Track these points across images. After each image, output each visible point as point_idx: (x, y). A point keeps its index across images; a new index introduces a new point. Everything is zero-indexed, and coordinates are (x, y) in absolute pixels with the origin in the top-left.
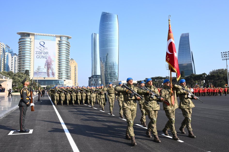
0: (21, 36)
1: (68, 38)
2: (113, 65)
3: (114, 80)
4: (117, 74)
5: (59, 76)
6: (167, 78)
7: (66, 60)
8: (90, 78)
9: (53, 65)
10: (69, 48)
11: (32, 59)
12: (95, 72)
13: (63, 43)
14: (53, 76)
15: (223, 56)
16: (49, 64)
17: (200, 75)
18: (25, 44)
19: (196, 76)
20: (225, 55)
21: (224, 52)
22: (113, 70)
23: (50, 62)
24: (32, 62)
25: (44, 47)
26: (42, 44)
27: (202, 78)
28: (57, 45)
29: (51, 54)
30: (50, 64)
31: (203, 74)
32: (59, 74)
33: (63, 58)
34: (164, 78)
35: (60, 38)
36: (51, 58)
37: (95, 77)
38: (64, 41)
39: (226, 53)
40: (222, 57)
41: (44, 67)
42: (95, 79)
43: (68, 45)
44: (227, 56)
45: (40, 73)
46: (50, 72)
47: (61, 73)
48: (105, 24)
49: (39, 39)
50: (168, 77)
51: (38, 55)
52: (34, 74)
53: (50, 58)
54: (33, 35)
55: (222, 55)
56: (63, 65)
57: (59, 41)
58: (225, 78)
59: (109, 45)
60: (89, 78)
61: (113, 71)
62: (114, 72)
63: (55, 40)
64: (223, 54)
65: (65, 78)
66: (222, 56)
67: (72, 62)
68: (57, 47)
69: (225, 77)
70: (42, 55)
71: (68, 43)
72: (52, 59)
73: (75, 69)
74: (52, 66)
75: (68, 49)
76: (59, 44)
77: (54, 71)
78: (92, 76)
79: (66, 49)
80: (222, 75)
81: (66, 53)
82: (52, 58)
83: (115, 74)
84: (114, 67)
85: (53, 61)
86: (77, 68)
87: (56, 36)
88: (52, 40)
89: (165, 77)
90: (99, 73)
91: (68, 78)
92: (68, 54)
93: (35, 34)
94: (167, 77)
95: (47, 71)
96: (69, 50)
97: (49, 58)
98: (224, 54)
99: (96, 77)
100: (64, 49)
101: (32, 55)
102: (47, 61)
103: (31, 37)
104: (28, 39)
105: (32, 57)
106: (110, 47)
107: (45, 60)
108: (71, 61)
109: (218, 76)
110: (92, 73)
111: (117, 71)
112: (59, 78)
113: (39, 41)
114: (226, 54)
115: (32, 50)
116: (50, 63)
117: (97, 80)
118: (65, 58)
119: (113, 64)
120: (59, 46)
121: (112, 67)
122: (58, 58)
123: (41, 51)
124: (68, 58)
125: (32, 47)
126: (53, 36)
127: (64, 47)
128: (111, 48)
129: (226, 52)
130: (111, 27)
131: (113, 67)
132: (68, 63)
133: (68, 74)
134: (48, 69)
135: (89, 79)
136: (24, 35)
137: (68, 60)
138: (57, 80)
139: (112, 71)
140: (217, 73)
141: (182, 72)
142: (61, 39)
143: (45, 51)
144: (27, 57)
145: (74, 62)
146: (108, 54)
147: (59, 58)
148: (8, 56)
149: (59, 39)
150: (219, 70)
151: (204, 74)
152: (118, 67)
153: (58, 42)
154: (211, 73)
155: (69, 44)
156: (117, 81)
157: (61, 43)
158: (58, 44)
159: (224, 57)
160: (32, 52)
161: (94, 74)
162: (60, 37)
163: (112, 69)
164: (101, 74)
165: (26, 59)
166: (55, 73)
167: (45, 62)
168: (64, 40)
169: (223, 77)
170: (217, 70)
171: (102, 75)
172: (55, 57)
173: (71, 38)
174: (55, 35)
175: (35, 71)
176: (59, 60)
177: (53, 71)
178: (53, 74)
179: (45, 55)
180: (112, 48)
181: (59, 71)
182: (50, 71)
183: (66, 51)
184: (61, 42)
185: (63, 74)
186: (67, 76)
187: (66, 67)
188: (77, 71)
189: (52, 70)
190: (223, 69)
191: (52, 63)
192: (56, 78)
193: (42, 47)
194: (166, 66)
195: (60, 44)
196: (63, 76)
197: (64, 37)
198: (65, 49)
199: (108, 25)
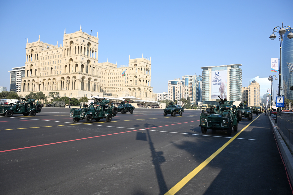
0: (203, 70)
1: (239, 66)
5: (230, 98)
10: (241, 75)
11: (210, 86)
13: (233, 71)
16: (222, 89)
18: (205, 75)
23: (223, 87)
24: (210, 88)
25: (218, 76)
26: (217, 73)
28: (229, 73)
29: (223, 81)
32: (231, 96)
33: (233, 83)
38: (234, 69)
41: (219, 91)
45: (216, 96)
49: (215, 70)
51: (214, 82)
52: (211, 97)
54: (211, 68)
56: (234, 89)
57: (231, 70)
63: (227, 69)
70: (217, 82)
71: (239, 70)
73: (255, 90)
75: (239, 76)
76: (230, 72)
77: (226, 94)
79: (237, 75)
81: (237, 79)
82: (225, 84)
85: (226, 86)
87: (228, 66)
88: (224, 70)
92: (239, 79)
93: (212, 67)
95: (221, 94)
97: (222, 84)
100: (234, 76)
101: (210, 82)
102: (221, 86)
103: (209, 69)
104: (207, 72)
105: (210, 84)
107: (220, 86)
112: (231, 100)
113: (215, 72)
115: (210, 79)
120: (230, 74)
122: (229, 84)
123: (216, 79)
125: (210, 77)
127: (234, 74)
133: (239, 96)
134: (222, 92)
136: (205, 69)
142: (232, 68)
143: (219, 79)
144: (206, 84)
148: (199, 84)
149: (230, 68)
153: (230, 71)
155: (241, 71)
160: (210, 81)
162: (231, 66)
165: (206, 86)
167: (219, 87)
172: (227, 83)
173: (241, 65)
174: (226, 65)
175: (212, 94)
176: (231, 85)
178: (225, 97)
179: (219, 82)
181: (230, 94)
182: (223, 94)
183: (237, 77)
185: (234, 96)
191: (225, 88)
193: (217, 76)
195: (231, 72)
197: (235, 66)
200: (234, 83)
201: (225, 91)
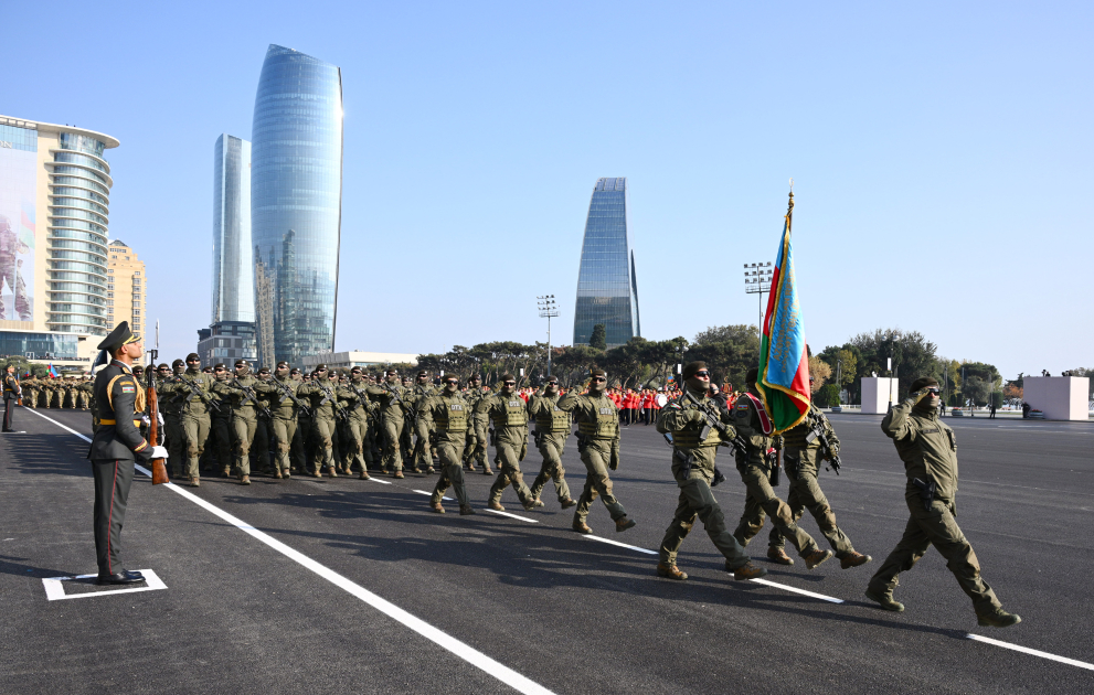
1: (102, 143)
2: (312, 283)
3: (316, 349)
4: (329, 323)
5: (53, 317)
6: (540, 351)
7: (90, 246)
8: (203, 334)
9: (23, 265)
10: (107, 192)
12: (230, 307)
13: (74, 166)
14: (23, 317)
15: (751, 278)
16: (3, 260)
17: (664, 343)
19: (652, 348)
20: (757, 277)
21: (754, 265)
22: (310, 305)
23: (6, 249)
27: (670, 355)
28: (46, 173)
30: (6, 256)
31: (675, 340)
32: (54, 306)
33: (72, 235)
34: (530, 350)
35: (62, 138)
36: (13, 229)
37: (230, 328)
38: (80, 157)
39: (761, 269)
40: (747, 281)
42: (229, 340)
43: (100, 175)
44: (762, 280)
46: (8, 297)
47: (66, 305)
48: (281, 99)
50: (543, 345)
53: (8, 232)
55: (747, 274)
56: (74, 267)
57: (57, 155)
58: (750, 359)
59: (301, 195)
60: (199, 332)
61: (315, 309)
62: (317, 314)
63: (34, 148)
64: (750, 271)
65: (82, 328)
66: (748, 277)
67: (121, 256)
68: (44, 179)
69: (749, 355)
71: (101, 165)
72: (18, 237)
73: (135, 288)
74: (16, 268)
75: (100, 197)
76: (56, 168)
77: (26, 293)
78: (217, 327)
79: (92, 194)
80: (742, 350)
81: (91, 213)
82: (17, 228)
83: (319, 321)
84: (317, 291)
85: (24, 245)
86: (143, 286)
87: (40, 130)
88: (17, 146)
89: (534, 344)
90: (246, 312)
91: (101, 329)
92: (99, 217)
94: (539, 345)
96: (106, 202)
97: (3, 228)
98: (755, 269)
99: (234, 332)
100: (78, 194)
106: (300, 203)
108: (115, 253)
109: (729, 352)
110: (216, 312)
111: (328, 309)
112: (54, 328)
114: (762, 272)
116: (5, 252)
117: (239, 344)
118: (83, 236)
119: (315, 281)
120: (56, 179)
121: (307, 291)
122: (49, 234)
124: (99, 237)
126: (24, 127)
127: (80, 185)
128: (307, 208)
129: (761, 265)
130: (308, 119)
131: (314, 293)
132: (97, 258)
133: (97, 310)
135: (198, 336)
137: (98, 248)
138: (43, 336)
139: (306, 309)
140: (722, 339)
141: (595, 328)
142: (63, 146)
145: (128, 258)
146: (290, 234)
147: (54, 232)
149: (55, 144)
150: (729, 328)
151: (680, 341)
152: (333, 291)
153: (51, 159)
154: (702, 338)
155: (108, 171)
156: (330, 351)
157: (67, 166)
158: (47, 165)
159: (755, 280)
161: (224, 315)
162: (63, 135)
163: (310, 301)
164: (258, 317)
166: (32, 300)
168: (81, 152)
169: (746, 355)
170: (723, 329)
171: (263, 322)
172: (32, 227)
173: (114, 144)
174: (32, 123)
176: (55, 242)
177: (22, 293)
178: (22, 307)
180: (313, 208)
181: (54, 295)
182: (6, 291)
183: (92, 203)
184: (63, 159)
185: (75, 309)
186: (96, 318)
187: (90, 275)
188: (142, 300)
189: (17, 286)
190: (742, 328)
191: (19, 256)
192: (38, 323)
194: (540, 301)
195: (59, 167)
196: (75, 320)
197: (80, 138)
198: (85, 195)
199: (296, 106)
200: (78, 232)
201: (20, 271)
